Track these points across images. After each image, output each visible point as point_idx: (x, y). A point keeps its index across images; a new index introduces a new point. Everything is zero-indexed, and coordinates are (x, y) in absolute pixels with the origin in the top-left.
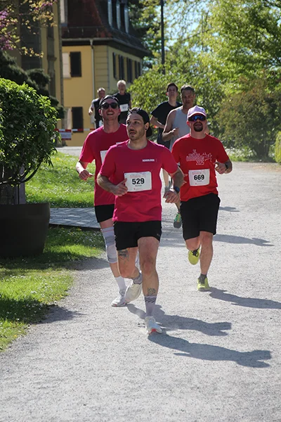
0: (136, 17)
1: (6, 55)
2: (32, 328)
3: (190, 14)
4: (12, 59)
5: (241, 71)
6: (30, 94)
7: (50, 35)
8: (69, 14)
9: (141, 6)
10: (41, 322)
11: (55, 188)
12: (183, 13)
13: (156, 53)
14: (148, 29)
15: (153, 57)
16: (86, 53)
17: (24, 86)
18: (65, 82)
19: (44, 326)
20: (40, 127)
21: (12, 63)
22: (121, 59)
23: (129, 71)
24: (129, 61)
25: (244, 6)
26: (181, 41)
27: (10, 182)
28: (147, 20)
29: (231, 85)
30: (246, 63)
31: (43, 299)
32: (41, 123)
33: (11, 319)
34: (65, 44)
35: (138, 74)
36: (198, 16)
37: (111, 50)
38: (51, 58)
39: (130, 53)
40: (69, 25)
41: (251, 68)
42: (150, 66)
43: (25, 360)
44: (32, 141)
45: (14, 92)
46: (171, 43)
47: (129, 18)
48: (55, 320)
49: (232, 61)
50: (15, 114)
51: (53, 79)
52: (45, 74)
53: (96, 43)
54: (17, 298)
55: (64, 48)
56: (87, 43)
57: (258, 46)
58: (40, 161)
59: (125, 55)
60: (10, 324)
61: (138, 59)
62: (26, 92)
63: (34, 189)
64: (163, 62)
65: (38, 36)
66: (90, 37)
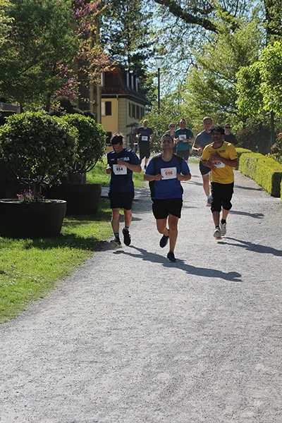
0: (142, 83)
1: (72, 102)
2: (95, 253)
3: (173, 82)
4: (75, 104)
5: (203, 113)
6: (92, 123)
7: (95, 92)
8: (105, 81)
9: (145, 77)
10: (100, 251)
11: (101, 176)
12: (169, 81)
13: (153, 103)
14: (148, 89)
15: (152, 105)
16: (114, 102)
17: (88, 118)
18: (102, 118)
19: (102, 252)
20: (97, 141)
21: (75, 107)
22: (134, 106)
23: (137, 113)
24: (138, 107)
25: (206, 77)
26: (167, 96)
27: (79, 172)
28: (148, 85)
29: (197, 121)
30: (206, 109)
31: (100, 238)
32: (98, 139)
33: (84, 248)
34: (103, 97)
35: (143, 115)
36: (177, 83)
37: (128, 101)
38: (95, 105)
39: (139, 103)
40: (105, 87)
41: (209, 112)
42: (150, 110)
43: (93, 271)
44: (93, 149)
45: (83, 121)
46: (161, 98)
47: (138, 84)
48: (108, 249)
49: (198, 108)
50: (83, 134)
51: (96, 116)
52: (92, 114)
53: (119, 97)
54: (85, 237)
55: (102, 99)
56: (115, 97)
57: (213, 100)
58: (97, 160)
59: (136, 104)
60: (83, 251)
61: (143, 106)
62: (90, 122)
63: (90, 177)
64: (159, 108)
65: (89, 92)
66: (117, 93)
